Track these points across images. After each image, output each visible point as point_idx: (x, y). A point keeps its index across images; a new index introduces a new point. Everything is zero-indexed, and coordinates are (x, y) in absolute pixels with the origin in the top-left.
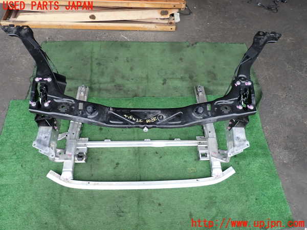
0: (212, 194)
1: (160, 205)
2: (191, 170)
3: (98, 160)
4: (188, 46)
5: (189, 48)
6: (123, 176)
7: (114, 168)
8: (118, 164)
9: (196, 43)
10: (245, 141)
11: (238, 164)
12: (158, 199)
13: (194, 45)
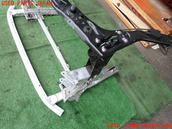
0: (33, 103)
1: (11, 67)
2: (49, 82)
3: (33, 27)
4: (141, 58)
5: (141, 59)
6: (26, 41)
7: (29, 35)
8: (34, 37)
9: (148, 62)
10: (77, 79)
11: (70, 118)
12: (15, 64)
13: (145, 61)
